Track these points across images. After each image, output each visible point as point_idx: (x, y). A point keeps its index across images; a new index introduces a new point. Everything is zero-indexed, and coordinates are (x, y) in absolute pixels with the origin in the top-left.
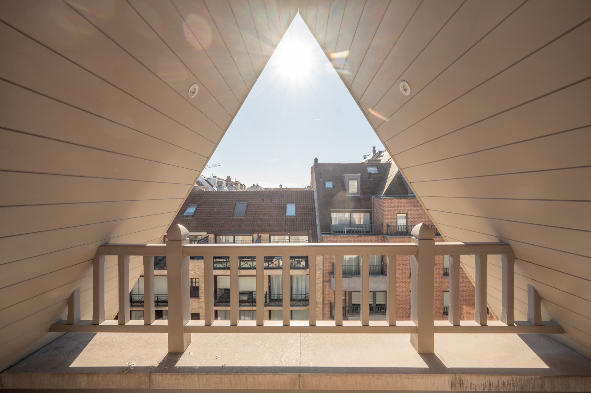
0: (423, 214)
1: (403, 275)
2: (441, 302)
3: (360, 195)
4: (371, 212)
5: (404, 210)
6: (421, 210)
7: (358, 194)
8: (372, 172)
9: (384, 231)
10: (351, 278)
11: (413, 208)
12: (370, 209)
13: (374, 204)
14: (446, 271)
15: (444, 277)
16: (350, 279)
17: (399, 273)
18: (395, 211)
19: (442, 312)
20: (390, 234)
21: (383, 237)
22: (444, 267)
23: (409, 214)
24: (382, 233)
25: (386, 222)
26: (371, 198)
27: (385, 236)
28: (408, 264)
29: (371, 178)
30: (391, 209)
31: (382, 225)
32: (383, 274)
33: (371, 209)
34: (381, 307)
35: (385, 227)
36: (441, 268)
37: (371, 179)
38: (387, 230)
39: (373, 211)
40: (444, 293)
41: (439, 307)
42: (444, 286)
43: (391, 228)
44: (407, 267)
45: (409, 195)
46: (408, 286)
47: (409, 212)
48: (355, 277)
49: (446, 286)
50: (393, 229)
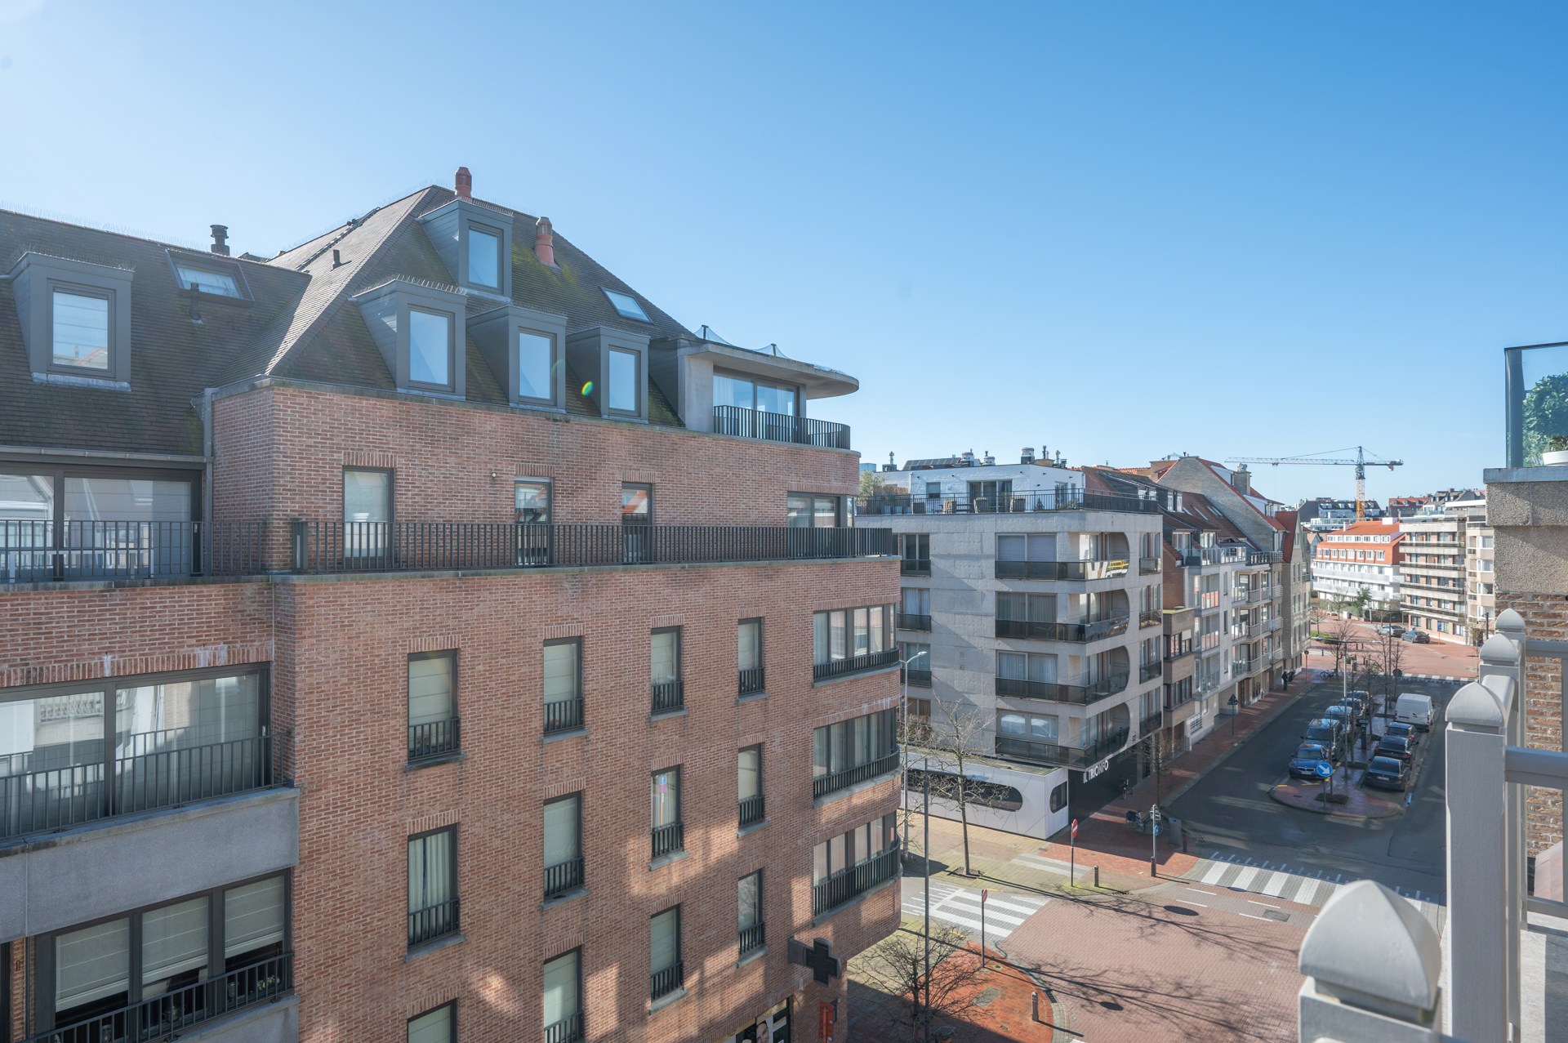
0: (461, 475)
1: (377, 766)
2: (534, 851)
3: (125, 384)
4: (193, 476)
5: (377, 454)
6: (452, 460)
7: (114, 379)
8: (202, 289)
9: (277, 556)
10: (48, 845)
11: (418, 446)
12: (190, 459)
13: (218, 429)
14: (551, 718)
15: (547, 740)
16: (44, 855)
17: (355, 758)
18: (336, 456)
19: (539, 893)
20: (306, 565)
21: (270, 586)
22: (546, 701)
23: (401, 475)
24: (263, 569)
25: (287, 507)
26: (200, 405)
27: (278, 579)
28: (400, 709)
29: (199, 317)
30: (311, 442)
31: (265, 524)
32: (268, 782)
33: (197, 459)
34: (256, 965)
35: (279, 536)
36: (536, 705)
37: (200, 322)
38: (293, 548)
39: (209, 468)
40: (547, 807)
41: (527, 876)
42: (546, 779)
43: (311, 540)
44: (392, 723)
45: (399, 390)
46: (397, 815)
47: (400, 462)
48: (76, 836)
49: (554, 776)
50: (322, 546)
